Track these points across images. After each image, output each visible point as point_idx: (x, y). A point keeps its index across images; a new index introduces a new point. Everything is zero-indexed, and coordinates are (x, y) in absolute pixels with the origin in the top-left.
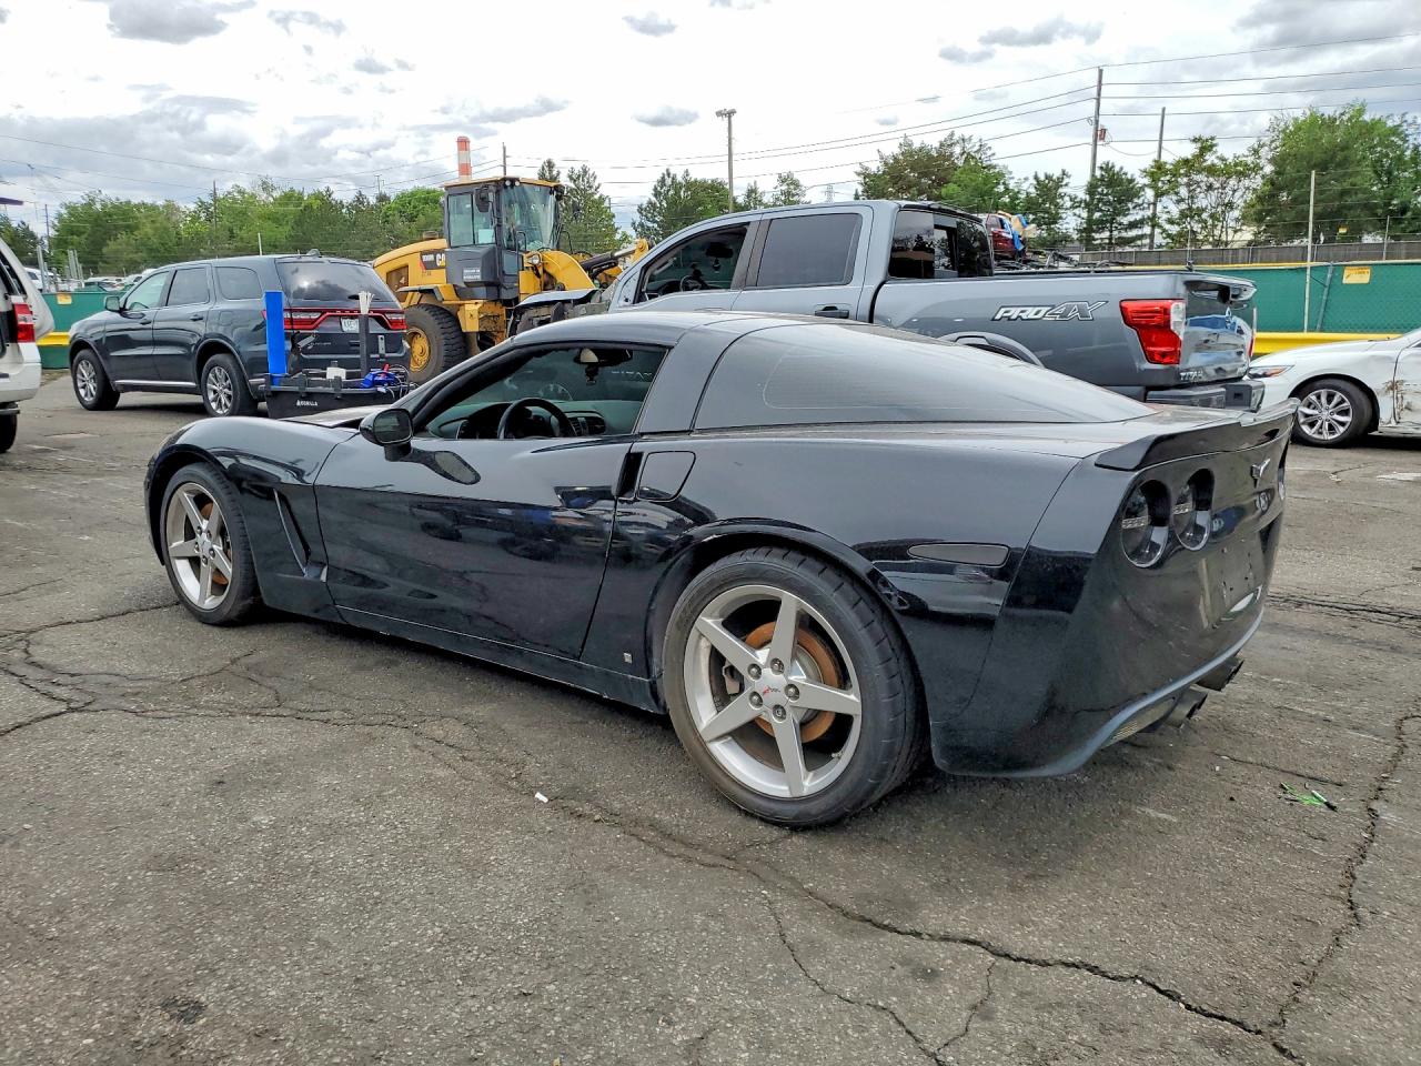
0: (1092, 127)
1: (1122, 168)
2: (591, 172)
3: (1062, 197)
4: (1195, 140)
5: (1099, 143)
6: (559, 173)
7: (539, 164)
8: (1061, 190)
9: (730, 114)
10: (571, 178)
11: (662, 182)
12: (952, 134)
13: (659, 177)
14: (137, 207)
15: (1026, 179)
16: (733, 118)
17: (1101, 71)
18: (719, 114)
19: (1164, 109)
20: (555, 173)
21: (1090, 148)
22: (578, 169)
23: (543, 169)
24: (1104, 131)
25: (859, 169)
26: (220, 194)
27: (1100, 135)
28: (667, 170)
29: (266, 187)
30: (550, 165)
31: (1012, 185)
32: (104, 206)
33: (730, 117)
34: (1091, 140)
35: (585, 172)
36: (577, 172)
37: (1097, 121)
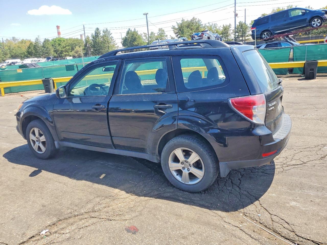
0: (234, 14)
2: (109, 31)
3: (230, 30)
5: (236, 17)
7: (95, 29)
8: (230, 29)
9: (146, 14)
10: (103, 32)
11: (128, 32)
15: (221, 26)
16: (147, 15)
18: (144, 14)
20: (99, 31)
21: (234, 18)
22: (105, 29)
24: (237, 14)
27: (236, 15)
30: (98, 29)
31: (218, 27)
33: (146, 15)
35: (107, 30)
36: (105, 31)
37: (235, 12)
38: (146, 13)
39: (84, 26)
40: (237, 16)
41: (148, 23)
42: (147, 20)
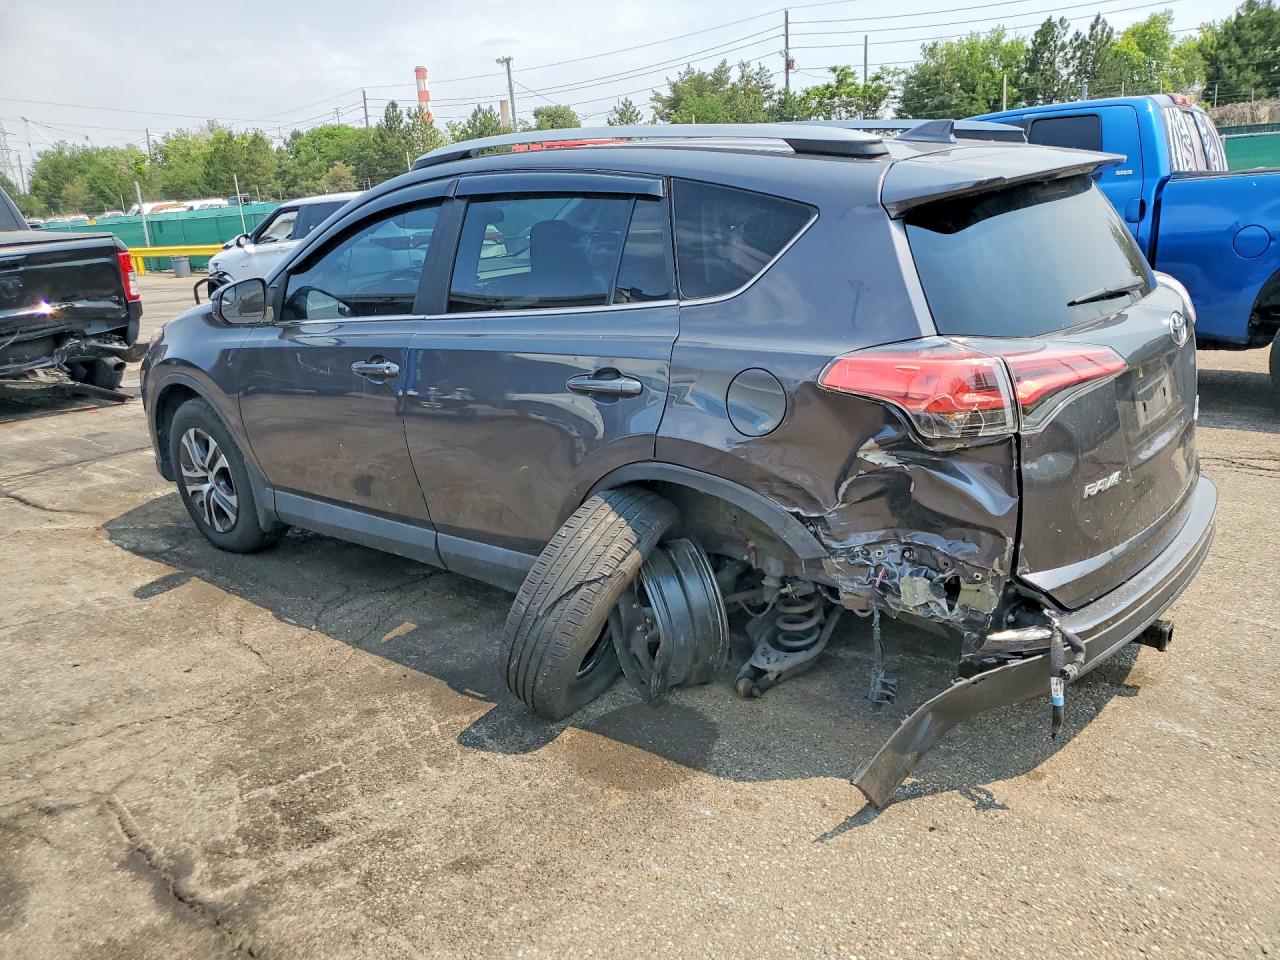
2: (425, 111)
6: (401, 112)
7: (386, 104)
9: (508, 61)
10: (411, 118)
11: (475, 115)
13: (472, 112)
14: (105, 152)
16: (511, 64)
17: (787, 13)
18: (501, 61)
19: (866, 37)
20: (398, 112)
23: (388, 108)
24: (792, 61)
27: (789, 65)
28: (479, 106)
30: (394, 105)
32: (73, 153)
33: (508, 66)
34: (784, 67)
36: (413, 111)
37: (787, 55)
38: (506, 57)
39: (364, 92)
40: (791, 68)
41: (515, 91)
42: (510, 79)
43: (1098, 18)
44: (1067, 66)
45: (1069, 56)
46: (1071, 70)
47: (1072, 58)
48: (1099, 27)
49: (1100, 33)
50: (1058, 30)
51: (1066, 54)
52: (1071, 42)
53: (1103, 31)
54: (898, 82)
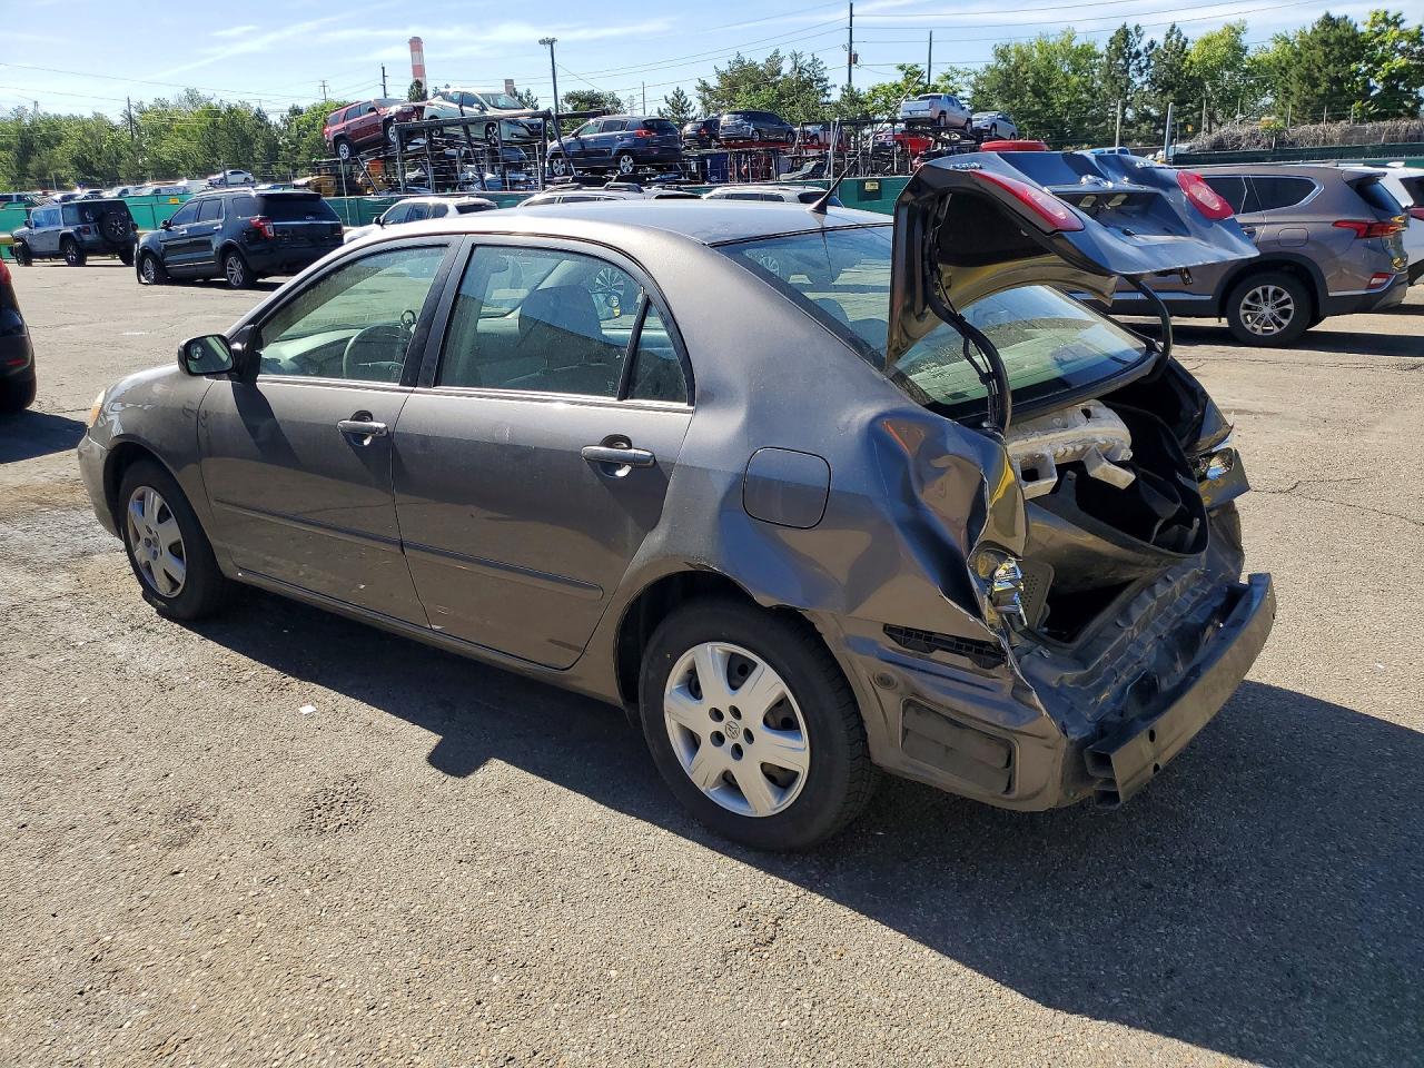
0: (849, 52)
1: (859, 89)
4: (901, 68)
5: (854, 66)
7: (410, 82)
9: (551, 43)
12: (777, 52)
16: (555, 45)
18: (543, 43)
19: (931, 34)
21: (847, 70)
24: (856, 56)
25: (699, 85)
26: (146, 106)
29: (192, 97)
33: (551, 45)
34: (847, 62)
37: (851, 49)
40: (855, 63)
43: (1174, 27)
44: (1141, 75)
45: (1143, 65)
46: (1144, 79)
47: (1146, 67)
48: (1174, 36)
49: (1174, 42)
50: (1133, 38)
51: (1140, 62)
52: (1146, 50)
53: (1178, 40)
54: (968, 83)
